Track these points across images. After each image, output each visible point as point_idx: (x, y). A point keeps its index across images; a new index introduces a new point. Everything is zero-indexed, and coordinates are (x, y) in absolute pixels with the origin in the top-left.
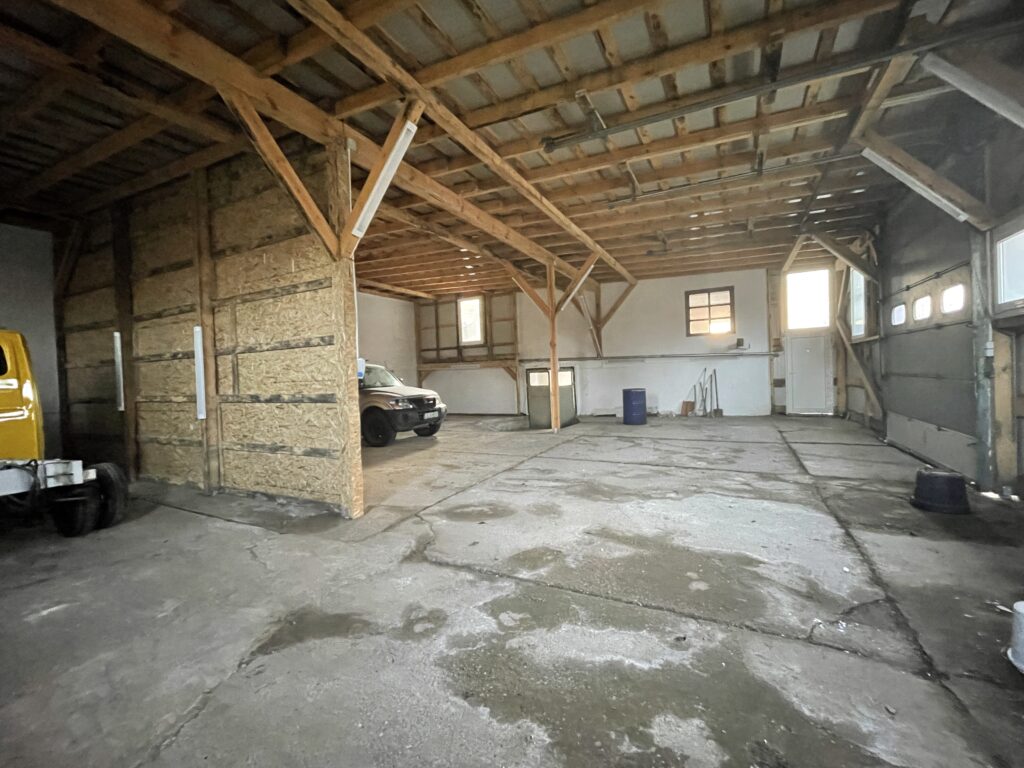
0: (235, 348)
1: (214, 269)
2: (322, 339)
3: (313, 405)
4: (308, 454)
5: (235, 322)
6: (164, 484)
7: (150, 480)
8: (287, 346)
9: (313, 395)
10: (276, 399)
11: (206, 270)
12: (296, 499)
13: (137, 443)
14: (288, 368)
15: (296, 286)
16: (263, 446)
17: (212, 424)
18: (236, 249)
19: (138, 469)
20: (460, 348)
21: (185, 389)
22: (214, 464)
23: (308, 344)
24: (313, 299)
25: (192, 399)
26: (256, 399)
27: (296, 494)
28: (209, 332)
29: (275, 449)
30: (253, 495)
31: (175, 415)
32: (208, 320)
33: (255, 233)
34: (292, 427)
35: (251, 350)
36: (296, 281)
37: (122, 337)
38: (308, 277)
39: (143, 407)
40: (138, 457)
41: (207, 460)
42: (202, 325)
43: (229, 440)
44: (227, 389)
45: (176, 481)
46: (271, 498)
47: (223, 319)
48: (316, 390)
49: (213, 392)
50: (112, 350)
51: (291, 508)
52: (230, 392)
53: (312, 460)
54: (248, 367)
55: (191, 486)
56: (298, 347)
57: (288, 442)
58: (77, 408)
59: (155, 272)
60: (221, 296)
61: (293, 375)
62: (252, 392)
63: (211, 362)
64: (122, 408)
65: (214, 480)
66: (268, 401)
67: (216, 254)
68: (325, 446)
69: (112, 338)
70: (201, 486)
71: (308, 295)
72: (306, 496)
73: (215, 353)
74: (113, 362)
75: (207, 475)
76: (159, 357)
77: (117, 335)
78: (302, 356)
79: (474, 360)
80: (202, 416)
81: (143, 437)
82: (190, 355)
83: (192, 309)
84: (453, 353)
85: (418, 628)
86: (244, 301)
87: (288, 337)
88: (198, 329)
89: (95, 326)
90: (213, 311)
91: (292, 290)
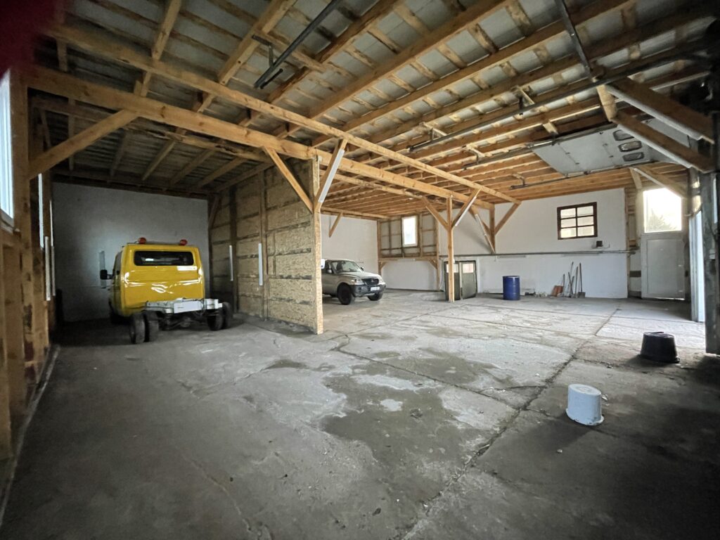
0: (274, 253)
1: (267, 217)
2: (307, 249)
3: (303, 280)
4: (301, 303)
5: (274, 241)
6: (247, 315)
7: (242, 313)
8: (294, 253)
9: (304, 276)
10: (289, 277)
11: (264, 217)
12: (296, 324)
13: (238, 296)
14: (294, 263)
15: (297, 225)
16: (284, 299)
17: (265, 288)
18: (275, 208)
19: (238, 308)
20: (402, 248)
21: (255, 272)
22: (266, 307)
23: (302, 252)
24: (304, 230)
25: (258, 276)
26: (282, 277)
27: (296, 322)
28: (264, 245)
29: (289, 301)
30: (280, 322)
31: (252, 283)
32: (264, 240)
33: (282, 200)
34: (295, 291)
35: (280, 254)
36: (298, 222)
37: (233, 248)
38: (303, 221)
39: (240, 279)
40: (238, 302)
41: (263, 304)
42: (262, 242)
43: (272, 296)
44: (271, 273)
45: (252, 314)
46: (287, 323)
47: (270, 240)
48: (304, 274)
49: (265, 273)
50: (229, 253)
51: (295, 328)
52: (272, 273)
53: (304, 306)
54: (279, 262)
55: (257, 316)
56: (298, 253)
57: (294, 297)
58: (216, 280)
59: (245, 218)
60: (269, 229)
61: (296, 266)
62: (281, 274)
63: (265, 259)
64: (232, 280)
65: (265, 313)
66: (287, 278)
67: (268, 210)
68: (308, 300)
69: (229, 248)
70: (261, 316)
71: (302, 229)
72: (301, 323)
73: (267, 255)
74: (228, 258)
75: (263, 311)
76: (246, 257)
77: (231, 247)
78: (300, 257)
79: (412, 256)
80: (261, 284)
81: (240, 293)
82: (257, 256)
83: (258, 235)
84: (399, 252)
85: (323, 369)
86: (278, 232)
87: (295, 248)
88: (260, 245)
89: (222, 242)
90: (266, 237)
91: (295, 227)
